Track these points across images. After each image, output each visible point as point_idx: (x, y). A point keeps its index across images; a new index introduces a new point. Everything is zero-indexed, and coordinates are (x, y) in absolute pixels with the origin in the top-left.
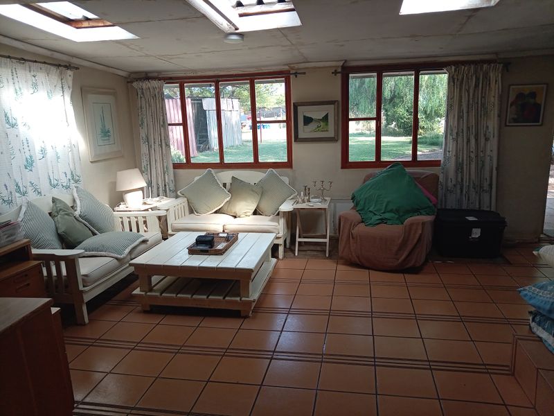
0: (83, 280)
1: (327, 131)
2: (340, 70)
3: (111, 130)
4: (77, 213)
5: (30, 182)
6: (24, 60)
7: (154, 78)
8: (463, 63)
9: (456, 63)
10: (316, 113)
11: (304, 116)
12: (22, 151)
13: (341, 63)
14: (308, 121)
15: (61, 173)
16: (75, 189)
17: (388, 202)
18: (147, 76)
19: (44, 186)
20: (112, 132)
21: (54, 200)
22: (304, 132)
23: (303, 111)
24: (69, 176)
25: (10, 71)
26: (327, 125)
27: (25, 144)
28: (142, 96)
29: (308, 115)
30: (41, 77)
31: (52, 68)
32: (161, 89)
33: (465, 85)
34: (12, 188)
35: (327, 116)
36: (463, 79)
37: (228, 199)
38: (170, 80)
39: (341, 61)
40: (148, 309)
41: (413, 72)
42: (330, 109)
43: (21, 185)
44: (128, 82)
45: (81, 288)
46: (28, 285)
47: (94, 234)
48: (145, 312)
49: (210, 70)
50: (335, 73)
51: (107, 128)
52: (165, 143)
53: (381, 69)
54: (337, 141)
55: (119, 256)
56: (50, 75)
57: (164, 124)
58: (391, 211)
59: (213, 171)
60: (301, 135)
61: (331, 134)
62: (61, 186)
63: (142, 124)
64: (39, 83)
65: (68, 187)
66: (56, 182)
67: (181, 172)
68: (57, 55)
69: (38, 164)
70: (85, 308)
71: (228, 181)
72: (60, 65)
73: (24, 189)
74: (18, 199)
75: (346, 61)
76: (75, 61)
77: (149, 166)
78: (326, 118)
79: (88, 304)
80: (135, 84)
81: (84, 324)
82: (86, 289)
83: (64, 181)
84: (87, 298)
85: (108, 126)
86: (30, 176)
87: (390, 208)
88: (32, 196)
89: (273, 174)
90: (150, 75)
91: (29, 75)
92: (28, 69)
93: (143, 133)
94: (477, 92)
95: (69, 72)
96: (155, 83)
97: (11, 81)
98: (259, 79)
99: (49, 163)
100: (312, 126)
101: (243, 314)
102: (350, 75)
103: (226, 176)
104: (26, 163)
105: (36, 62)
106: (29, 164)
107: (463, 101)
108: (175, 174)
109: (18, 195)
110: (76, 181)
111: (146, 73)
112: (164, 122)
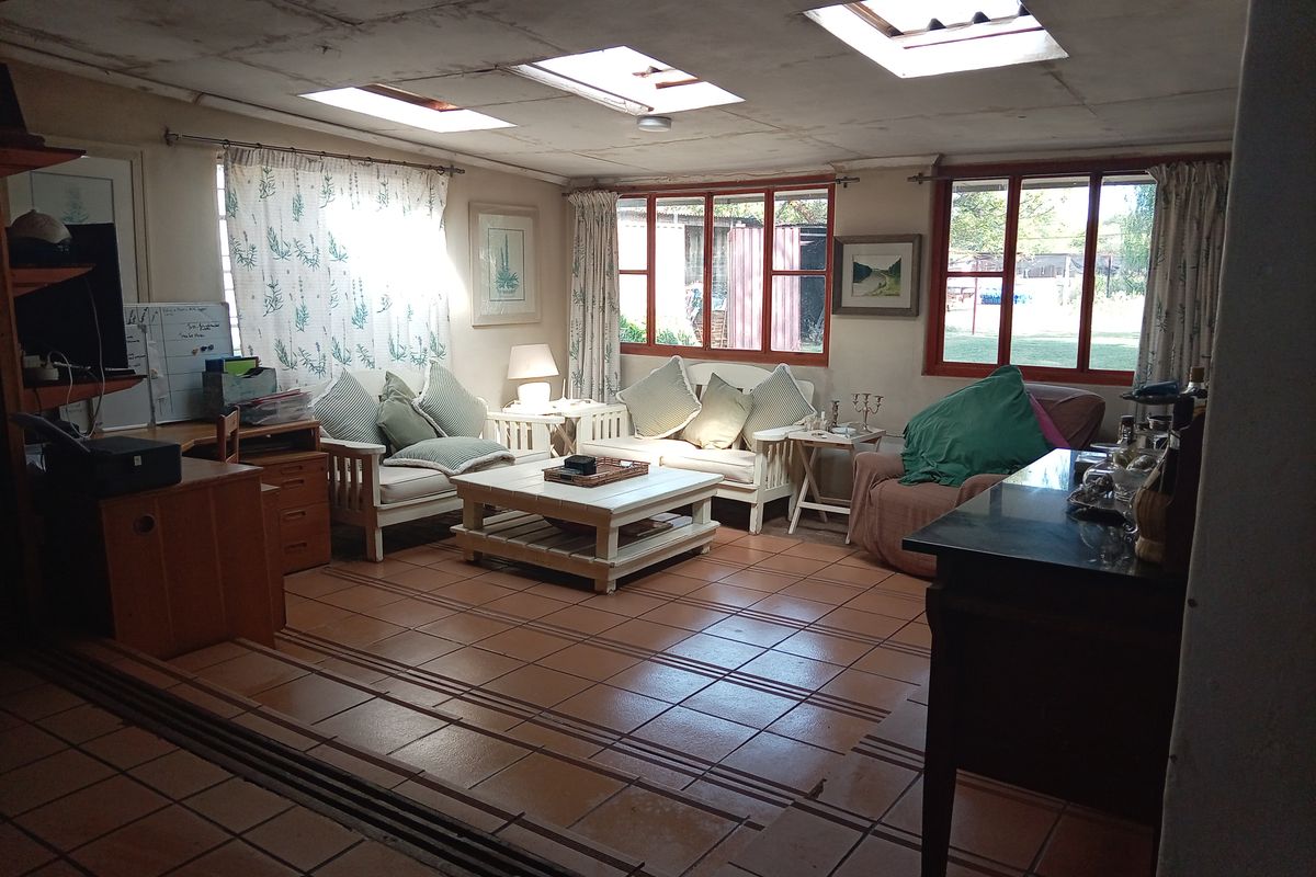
0: (382, 493)
1: (898, 295)
2: (928, 173)
3: (520, 276)
4: (416, 402)
5: (359, 345)
6: (370, 159)
7: (600, 188)
8: (1190, 159)
9: (1171, 161)
10: (878, 258)
11: (856, 265)
12: (352, 297)
13: (933, 160)
14: (861, 273)
15: (413, 336)
16: (429, 365)
17: (955, 442)
18: (596, 184)
19: (381, 354)
20: (521, 280)
21: (389, 376)
22: (853, 295)
23: (854, 255)
24: (426, 344)
25: (347, 177)
26: (898, 282)
27: (357, 286)
28: (581, 218)
29: (863, 262)
30: (395, 184)
31: (415, 171)
32: (613, 206)
33: (1193, 208)
34: (327, 349)
35: (898, 264)
36: (1188, 194)
37: (695, 414)
38: (630, 191)
39: (935, 154)
40: (472, 558)
41: (1087, 179)
42: (904, 251)
43: (341, 347)
44: (564, 195)
45: (377, 503)
46: (302, 481)
47: (439, 436)
48: (468, 563)
49: (695, 174)
50: (920, 178)
51: (512, 272)
52: (610, 303)
53: (1018, 172)
54: (918, 315)
55: (450, 471)
56: (411, 183)
57: (610, 270)
58: (957, 460)
59: (682, 361)
60: (847, 301)
61: (904, 301)
62: (409, 358)
63: (577, 268)
64: (391, 195)
65: (421, 362)
66: (401, 351)
67: (634, 359)
68: (428, 151)
69: (375, 319)
70: (379, 537)
71: (705, 381)
72: (430, 167)
73: (347, 355)
74: (335, 367)
75: (942, 156)
76: (460, 159)
77: (581, 344)
78: (895, 270)
79: (384, 529)
80: (571, 198)
81: (374, 561)
82: (384, 506)
83: (417, 350)
84: (384, 520)
85: (515, 268)
86: (358, 336)
87: (955, 453)
88: (357, 368)
89: (783, 373)
90: (601, 182)
91: (376, 182)
92: (375, 173)
93: (576, 285)
94: (1220, 221)
95: (444, 179)
96: (601, 197)
97: (346, 191)
98: (781, 190)
99: (394, 321)
100: (869, 284)
101: (597, 587)
102: (955, 184)
103: (702, 372)
104: (355, 315)
105: (389, 162)
106: (360, 318)
107: (1186, 241)
108: (623, 364)
109: (335, 361)
110: (439, 355)
111: (596, 178)
112: (611, 267)
